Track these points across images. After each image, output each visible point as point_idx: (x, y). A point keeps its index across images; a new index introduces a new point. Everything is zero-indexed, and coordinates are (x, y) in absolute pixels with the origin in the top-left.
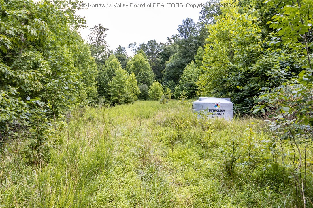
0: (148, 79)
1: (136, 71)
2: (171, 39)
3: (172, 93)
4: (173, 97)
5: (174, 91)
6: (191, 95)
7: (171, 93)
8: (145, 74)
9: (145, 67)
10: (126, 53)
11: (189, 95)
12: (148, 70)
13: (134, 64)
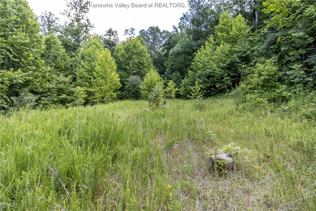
0: (144, 71)
1: (127, 58)
2: (177, 28)
3: (177, 89)
4: (178, 96)
5: (181, 87)
6: (209, 91)
7: (175, 88)
8: (140, 63)
9: (140, 54)
10: (117, 38)
11: (205, 91)
12: (144, 58)
13: (125, 50)
